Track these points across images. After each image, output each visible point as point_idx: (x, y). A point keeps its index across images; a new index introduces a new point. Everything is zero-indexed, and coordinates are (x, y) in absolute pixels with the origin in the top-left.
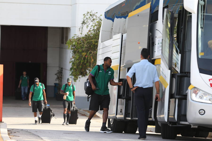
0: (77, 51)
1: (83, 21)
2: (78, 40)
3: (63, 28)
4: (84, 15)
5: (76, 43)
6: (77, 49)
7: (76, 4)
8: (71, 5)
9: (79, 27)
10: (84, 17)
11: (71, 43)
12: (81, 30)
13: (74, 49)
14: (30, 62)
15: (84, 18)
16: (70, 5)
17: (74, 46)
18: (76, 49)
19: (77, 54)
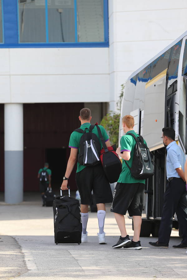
0: (114, 132)
1: (121, 93)
2: (115, 118)
3: (102, 104)
4: (122, 85)
5: (113, 122)
6: (114, 129)
7: (114, 72)
8: (109, 74)
9: (117, 102)
10: (122, 88)
11: (107, 122)
12: (119, 104)
13: (110, 129)
14: (64, 147)
15: (122, 90)
16: (107, 74)
17: (110, 126)
18: (112, 130)
19: (114, 135)
